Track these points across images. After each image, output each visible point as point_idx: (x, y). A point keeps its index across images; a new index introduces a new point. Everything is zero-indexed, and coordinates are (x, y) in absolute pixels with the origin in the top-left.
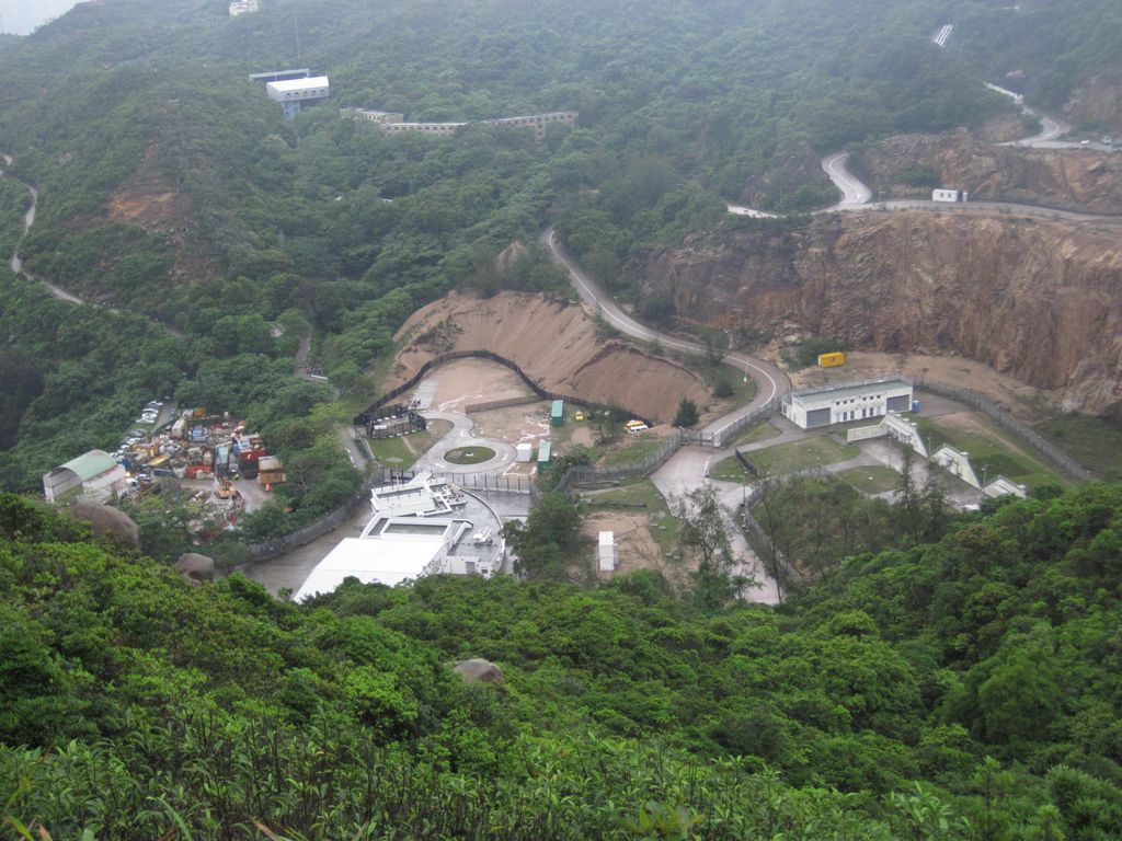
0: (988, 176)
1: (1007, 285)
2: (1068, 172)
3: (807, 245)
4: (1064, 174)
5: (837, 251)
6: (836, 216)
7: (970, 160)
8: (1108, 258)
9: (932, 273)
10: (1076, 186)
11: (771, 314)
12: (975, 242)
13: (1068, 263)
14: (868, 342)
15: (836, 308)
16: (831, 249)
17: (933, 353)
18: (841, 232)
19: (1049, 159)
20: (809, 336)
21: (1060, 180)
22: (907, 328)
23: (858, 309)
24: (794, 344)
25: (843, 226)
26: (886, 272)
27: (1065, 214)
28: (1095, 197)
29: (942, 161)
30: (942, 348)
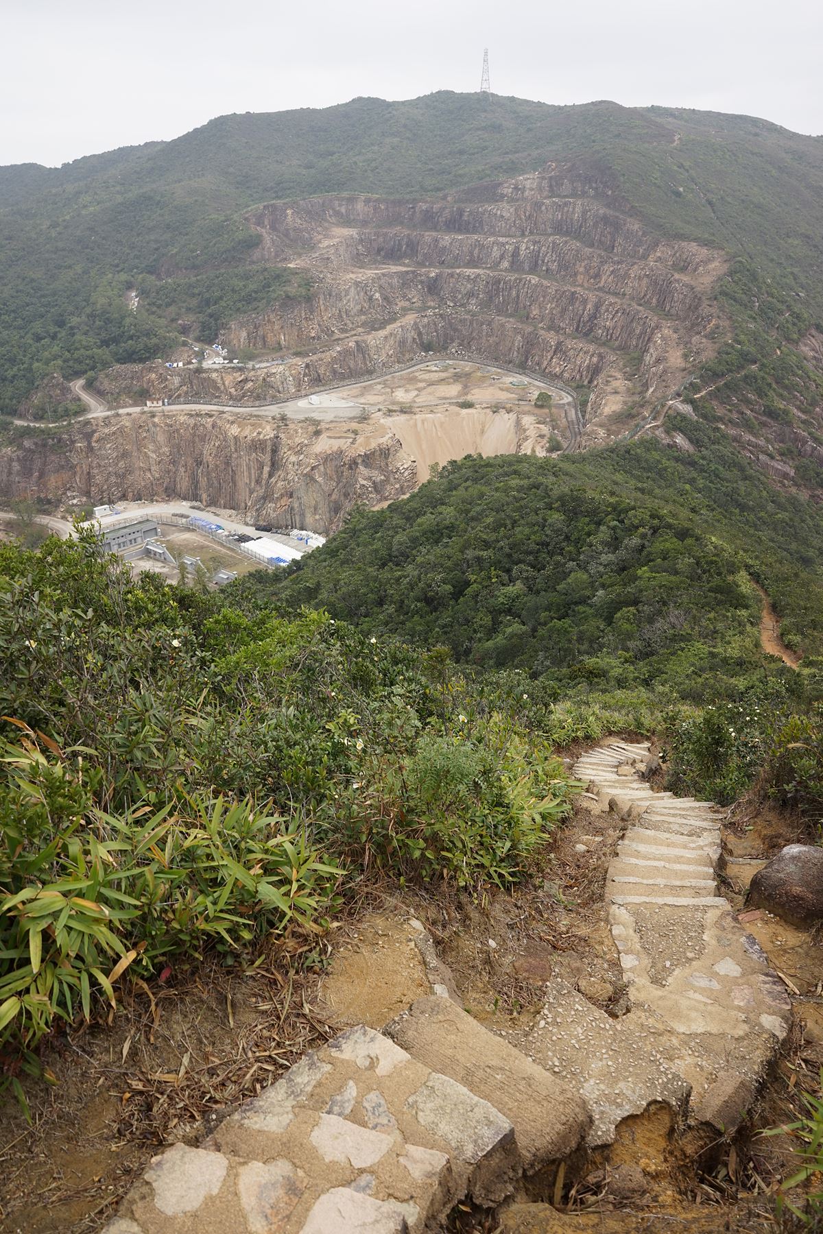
0: (178, 389)
1: (202, 454)
2: (226, 383)
3: (73, 442)
4: (224, 384)
5: (93, 444)
6: (88, 423)
7: (167, 379)
8: (259, 433)
9: (154, 452)
10: (233, 390)
11: (57, 488)
12: (178, 430)
13: (235, 438)
14: (124, 497)
15: (99, 479)
16: (89, 443)
17: (163, 500)
18: (94, 431)
19: (214, 375)
20: (84, 499)
21: (222, 388)
22: (145, 486)
23: (113, 479)
24: (76, 505)
25: (94, 428)
26: (125, 455)
27: (227, 409)
28: (244, 397)
29: (149, 381)
30: (168, 496)
